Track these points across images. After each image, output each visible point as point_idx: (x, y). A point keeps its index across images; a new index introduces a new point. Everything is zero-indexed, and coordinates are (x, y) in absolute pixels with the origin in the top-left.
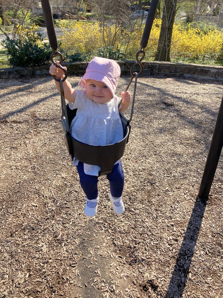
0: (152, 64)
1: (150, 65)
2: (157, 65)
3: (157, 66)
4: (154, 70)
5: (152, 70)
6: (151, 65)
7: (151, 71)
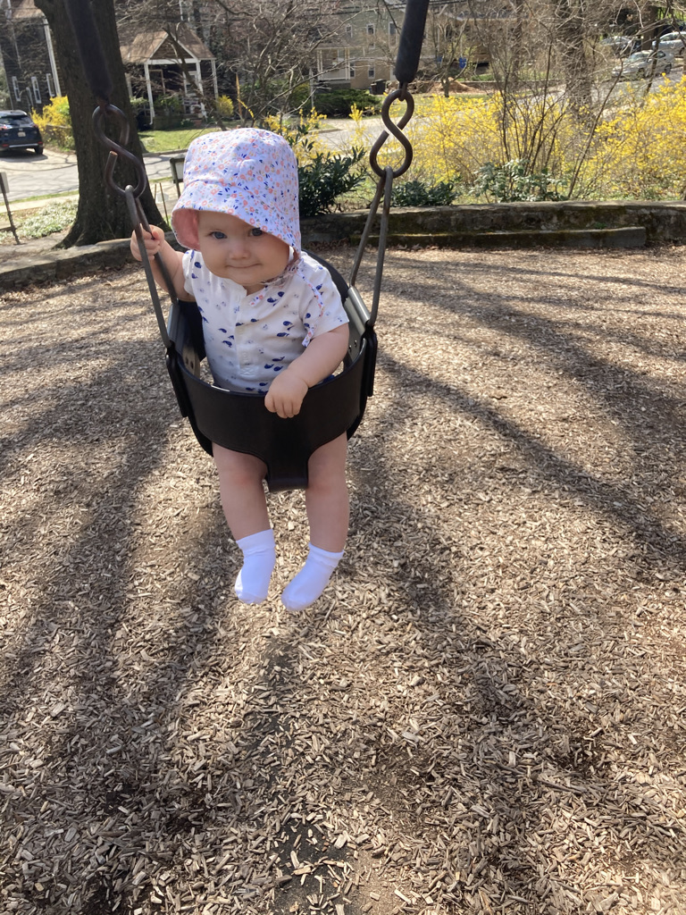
0: (653, 211)
1: (645, 215)
2: (672, 212)
3: (670, 216)
4: (658, 231)
5: (653, 230)
6: (651, 214)
7: (648, 235)
